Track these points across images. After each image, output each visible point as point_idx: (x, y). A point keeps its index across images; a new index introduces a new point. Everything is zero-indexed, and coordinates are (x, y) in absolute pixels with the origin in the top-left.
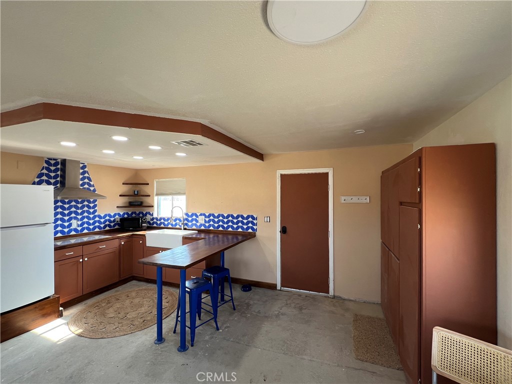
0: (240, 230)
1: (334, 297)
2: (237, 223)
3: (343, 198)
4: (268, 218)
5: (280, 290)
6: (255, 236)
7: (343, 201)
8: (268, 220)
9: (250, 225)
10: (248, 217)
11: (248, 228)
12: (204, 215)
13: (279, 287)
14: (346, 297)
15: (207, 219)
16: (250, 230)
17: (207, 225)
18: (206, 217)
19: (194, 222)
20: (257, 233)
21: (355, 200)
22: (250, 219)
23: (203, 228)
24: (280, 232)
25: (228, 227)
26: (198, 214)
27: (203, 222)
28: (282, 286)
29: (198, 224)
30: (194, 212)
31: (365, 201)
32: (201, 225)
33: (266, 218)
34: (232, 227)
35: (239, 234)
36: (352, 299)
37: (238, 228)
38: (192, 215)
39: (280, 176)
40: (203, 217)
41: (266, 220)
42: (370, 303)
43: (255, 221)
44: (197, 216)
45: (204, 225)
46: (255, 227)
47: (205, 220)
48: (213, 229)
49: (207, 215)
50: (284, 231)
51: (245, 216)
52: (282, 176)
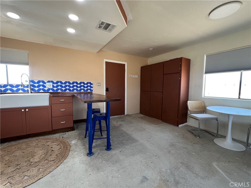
1: (127, 115)
2: (81, 87)
3: (130, 75)
4: (99, 84)
6: (92, 94)
7: (130, 77)
8: (99, 85)
9: (89, 88)
10: (88, 83)
11: (88, 90)
12: (52, 82)
14: (130, 114)
15: (55, 85)
16: (89, 91)
17: (55, 89)
18: (53, 83)
19: (41, 87)
20: (93, 92)
21: (134, 77)
22: (89, 85)
23: (51, 91)
25: (74, 89)
26: (46, 81)
27: (51, 87)
29: (46, 89)
30: (41, 79)
31: (136, 77)
32: (49, 89)
33: (98, 84)
34: (77, 90)
35: (82, 93)
36: (132, 114)
37: (81, 90)
38: (39, 82)
40: (51, 84)
41: (98, 85)
42: (138, 114)
43: (92, 86)
44: (45, 83)
45: (52, 89)
46: (92, 89)
47: (53, 85)
48: (61, 91)
49: (55, 82)
50: (107, 90)
51: (86, 83)
52: (106, 62)
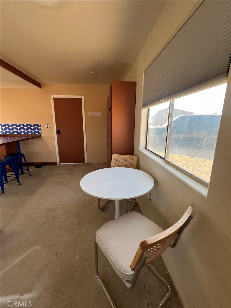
0: (30, 133)
1: (87, 163)
2: (27, 129)
3: (90, 113)
4: (48, 126)
5: (59, 165)
6: (41, 137)
7: (90, 115)
8: (48, 127)
9: (37, 130)
10: (34, 125)
11: (35, 132)
13: (58, 163)
15: (3, 128)
16: (37, 133)
17: (4, 131)
18: (2, 126)
20: (42, 135)
21: (96, 114)
22: (36, 126)
24: (56, 133)
25: (21, 132)
28: (60, 162)
31: (100, 115)
33: (47, 126)
34: (24, 132)
36: (96, 163)
37: (28, 132)
39: (53, 99)
41: (47, 127)
42: (103, 164)
43: (40, 128)
45: (2, 132)
46: (40, 131)
48: (9, 134)
49: (3, 124)
50: (58, 132)
51: (32, 124)
52: (54, 99)
